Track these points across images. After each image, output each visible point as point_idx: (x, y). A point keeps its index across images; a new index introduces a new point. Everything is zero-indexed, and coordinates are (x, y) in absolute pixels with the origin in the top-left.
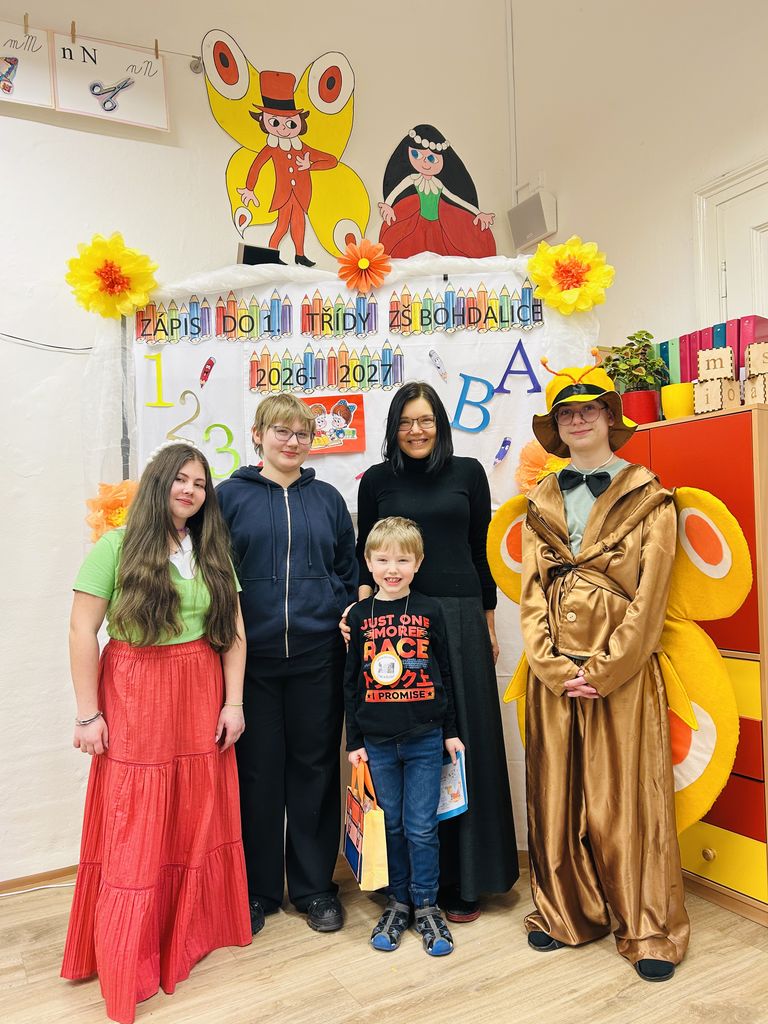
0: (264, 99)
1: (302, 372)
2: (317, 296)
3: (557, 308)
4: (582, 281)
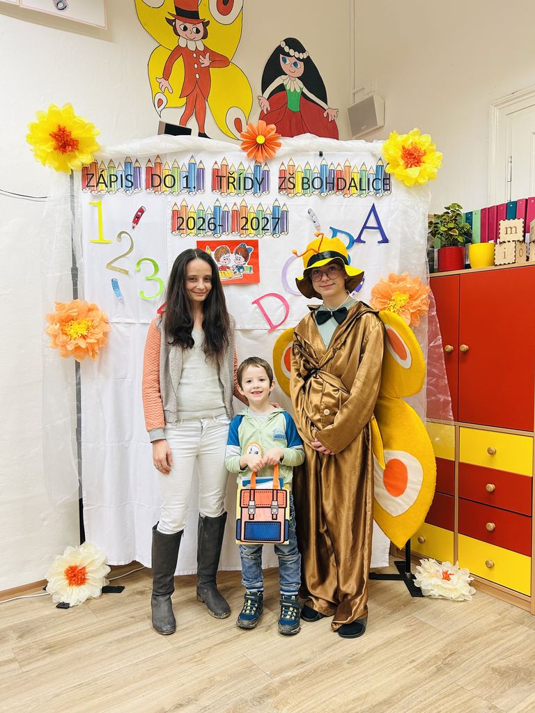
0: (177, 9)
1: (212, 221)
2: (225, 163)
3: (403, 181)
4: (420, 162)
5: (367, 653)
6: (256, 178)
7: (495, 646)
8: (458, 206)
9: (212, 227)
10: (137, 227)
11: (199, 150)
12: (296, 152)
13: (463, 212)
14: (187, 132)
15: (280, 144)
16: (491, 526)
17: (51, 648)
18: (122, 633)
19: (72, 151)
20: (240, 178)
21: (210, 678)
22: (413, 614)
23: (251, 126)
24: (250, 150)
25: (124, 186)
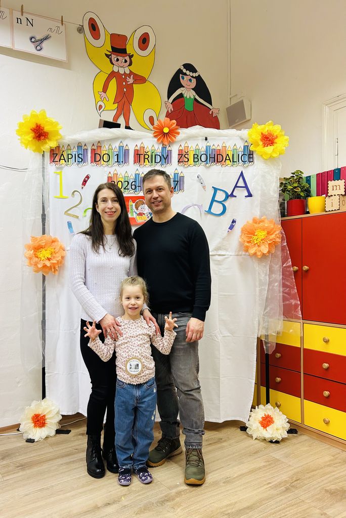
0: (112, 47)
1: (134, 183)
2: (142, 145)
3: (262, 155)
4: (274, 143)
5: (237, 477)
6: (163, 155)
8: (301, 172)
9: (133, 187)
10: (85, 187)
11: (125, 138)
12: (190, 138)
13: (304, 176)
14: (118, 126)
15: (179, 132)
16: (326, 393)
17: (22, 466)
18: (69, 459)
19: (44, 139)
20: (152, 155)
22: (271, 454)
23: (160, 122)
24: (159, 137)
25: (77, 161)
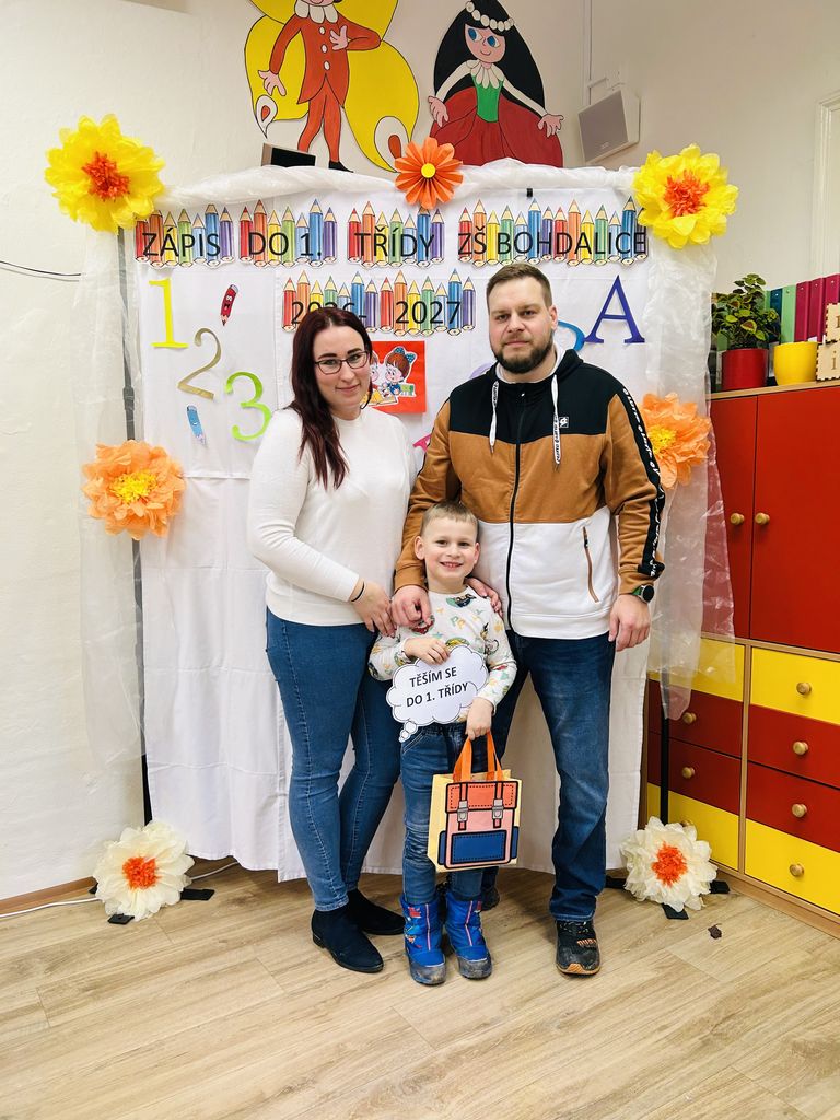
2: (369, 211)
3: (667, 239)
4: (699, 204)
5: (590, 1011)
6: (422, 237)
7: (799, 1005)
8: (759, 279)
10: (228, 322)
11: (327, 190)
12: (487, 191)
13: (766, 289)
14: (309, 161)
15: (462, 177)
16: (800, 809)
17: (96, 989)
18: (206, 967)
19: (118, 195)
20: (394, 236)
21: (338, 1046)
22: (668, 949)
23: (412, 146)
24: (410, 190)
25: (205, 253)
